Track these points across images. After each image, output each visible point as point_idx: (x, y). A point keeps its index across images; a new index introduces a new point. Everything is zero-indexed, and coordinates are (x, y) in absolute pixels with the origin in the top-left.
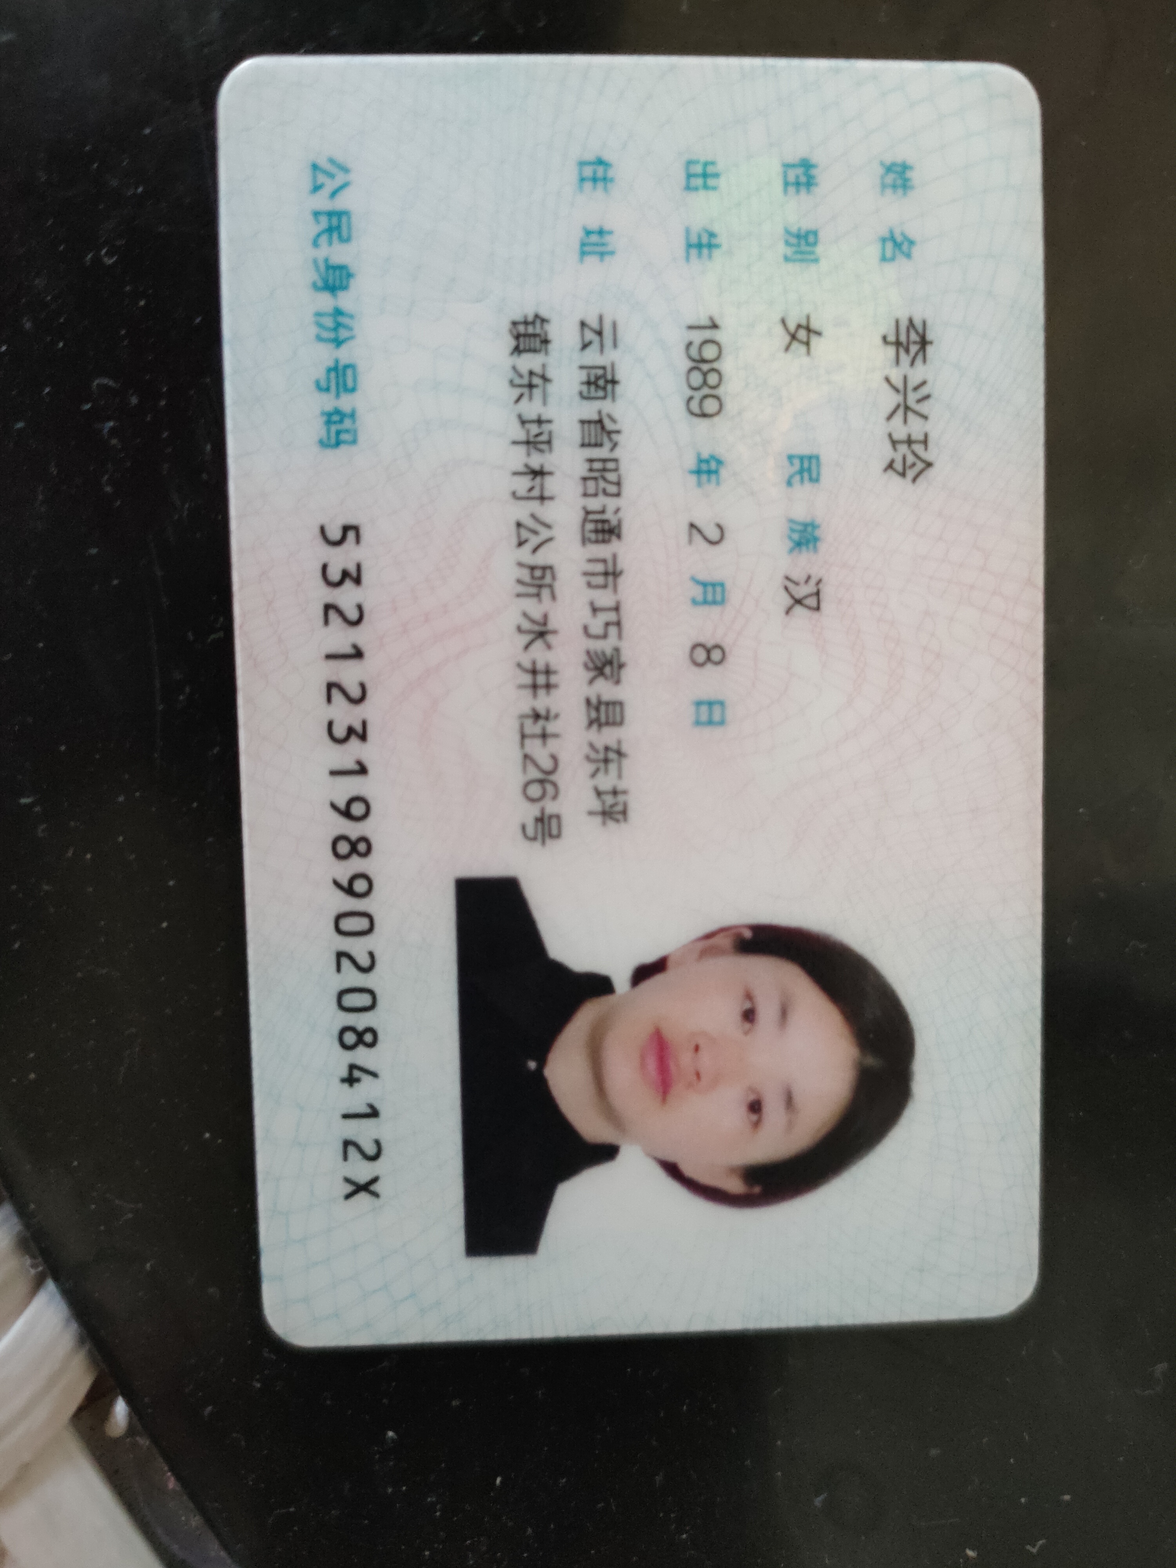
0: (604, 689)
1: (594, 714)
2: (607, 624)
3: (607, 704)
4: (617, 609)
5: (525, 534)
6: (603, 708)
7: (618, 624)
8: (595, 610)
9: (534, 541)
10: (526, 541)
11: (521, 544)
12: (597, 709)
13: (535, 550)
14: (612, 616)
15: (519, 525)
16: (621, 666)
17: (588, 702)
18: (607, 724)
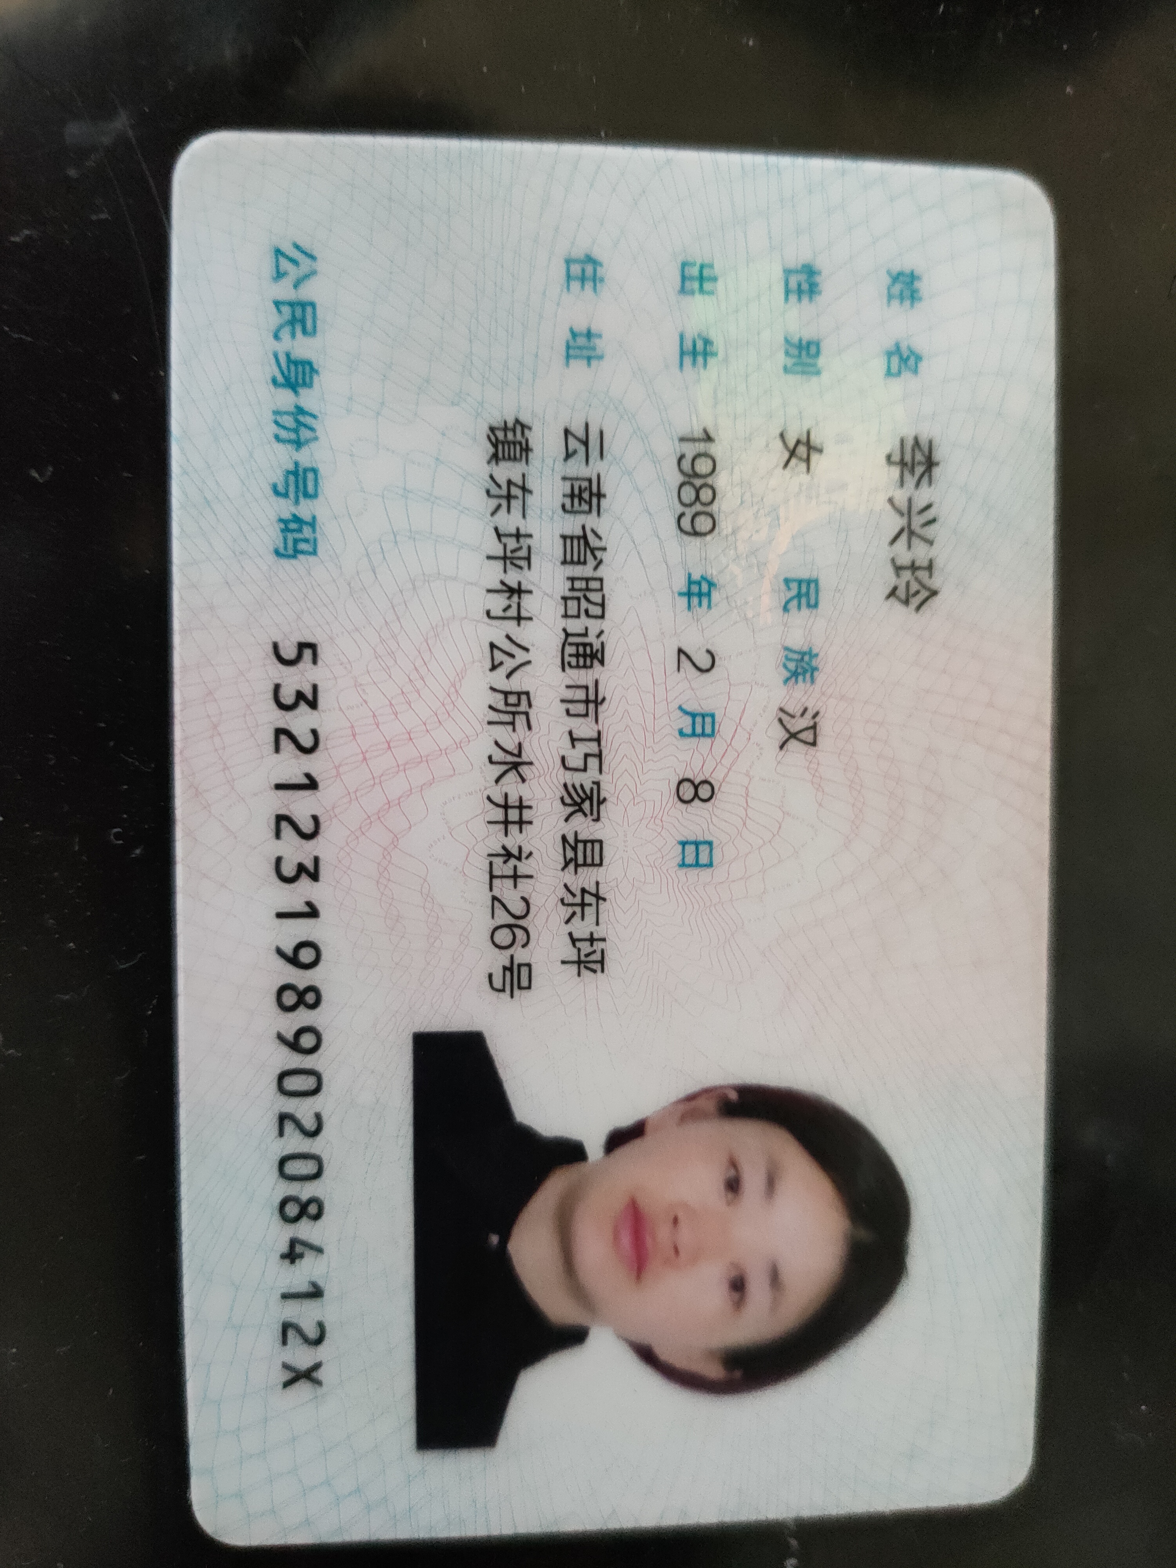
0: (583, 827)
1: (570, 854)
2: (586, 756)
3: (585, 842)
4: (598, 740)
5: (499, 656)
6: (580, 846)
7: (600, 756)
8: (573, 740)
9: (510, 664)
10: (501, 663)
11: (494, 668)
12: (575, 849)
13: (509, 676)
14: (593, 748)
15: (492, 646)
16: (601, 802)
17: (564, 839)
18: (585, 864)
